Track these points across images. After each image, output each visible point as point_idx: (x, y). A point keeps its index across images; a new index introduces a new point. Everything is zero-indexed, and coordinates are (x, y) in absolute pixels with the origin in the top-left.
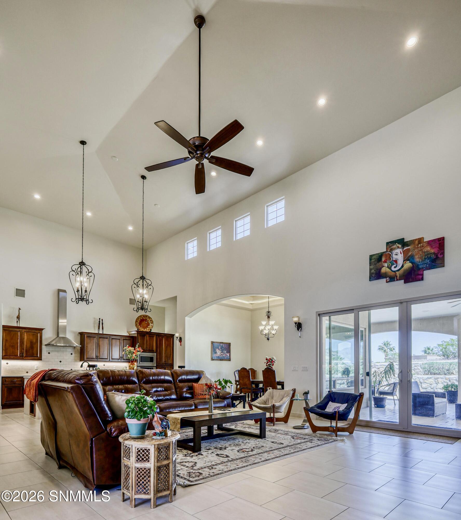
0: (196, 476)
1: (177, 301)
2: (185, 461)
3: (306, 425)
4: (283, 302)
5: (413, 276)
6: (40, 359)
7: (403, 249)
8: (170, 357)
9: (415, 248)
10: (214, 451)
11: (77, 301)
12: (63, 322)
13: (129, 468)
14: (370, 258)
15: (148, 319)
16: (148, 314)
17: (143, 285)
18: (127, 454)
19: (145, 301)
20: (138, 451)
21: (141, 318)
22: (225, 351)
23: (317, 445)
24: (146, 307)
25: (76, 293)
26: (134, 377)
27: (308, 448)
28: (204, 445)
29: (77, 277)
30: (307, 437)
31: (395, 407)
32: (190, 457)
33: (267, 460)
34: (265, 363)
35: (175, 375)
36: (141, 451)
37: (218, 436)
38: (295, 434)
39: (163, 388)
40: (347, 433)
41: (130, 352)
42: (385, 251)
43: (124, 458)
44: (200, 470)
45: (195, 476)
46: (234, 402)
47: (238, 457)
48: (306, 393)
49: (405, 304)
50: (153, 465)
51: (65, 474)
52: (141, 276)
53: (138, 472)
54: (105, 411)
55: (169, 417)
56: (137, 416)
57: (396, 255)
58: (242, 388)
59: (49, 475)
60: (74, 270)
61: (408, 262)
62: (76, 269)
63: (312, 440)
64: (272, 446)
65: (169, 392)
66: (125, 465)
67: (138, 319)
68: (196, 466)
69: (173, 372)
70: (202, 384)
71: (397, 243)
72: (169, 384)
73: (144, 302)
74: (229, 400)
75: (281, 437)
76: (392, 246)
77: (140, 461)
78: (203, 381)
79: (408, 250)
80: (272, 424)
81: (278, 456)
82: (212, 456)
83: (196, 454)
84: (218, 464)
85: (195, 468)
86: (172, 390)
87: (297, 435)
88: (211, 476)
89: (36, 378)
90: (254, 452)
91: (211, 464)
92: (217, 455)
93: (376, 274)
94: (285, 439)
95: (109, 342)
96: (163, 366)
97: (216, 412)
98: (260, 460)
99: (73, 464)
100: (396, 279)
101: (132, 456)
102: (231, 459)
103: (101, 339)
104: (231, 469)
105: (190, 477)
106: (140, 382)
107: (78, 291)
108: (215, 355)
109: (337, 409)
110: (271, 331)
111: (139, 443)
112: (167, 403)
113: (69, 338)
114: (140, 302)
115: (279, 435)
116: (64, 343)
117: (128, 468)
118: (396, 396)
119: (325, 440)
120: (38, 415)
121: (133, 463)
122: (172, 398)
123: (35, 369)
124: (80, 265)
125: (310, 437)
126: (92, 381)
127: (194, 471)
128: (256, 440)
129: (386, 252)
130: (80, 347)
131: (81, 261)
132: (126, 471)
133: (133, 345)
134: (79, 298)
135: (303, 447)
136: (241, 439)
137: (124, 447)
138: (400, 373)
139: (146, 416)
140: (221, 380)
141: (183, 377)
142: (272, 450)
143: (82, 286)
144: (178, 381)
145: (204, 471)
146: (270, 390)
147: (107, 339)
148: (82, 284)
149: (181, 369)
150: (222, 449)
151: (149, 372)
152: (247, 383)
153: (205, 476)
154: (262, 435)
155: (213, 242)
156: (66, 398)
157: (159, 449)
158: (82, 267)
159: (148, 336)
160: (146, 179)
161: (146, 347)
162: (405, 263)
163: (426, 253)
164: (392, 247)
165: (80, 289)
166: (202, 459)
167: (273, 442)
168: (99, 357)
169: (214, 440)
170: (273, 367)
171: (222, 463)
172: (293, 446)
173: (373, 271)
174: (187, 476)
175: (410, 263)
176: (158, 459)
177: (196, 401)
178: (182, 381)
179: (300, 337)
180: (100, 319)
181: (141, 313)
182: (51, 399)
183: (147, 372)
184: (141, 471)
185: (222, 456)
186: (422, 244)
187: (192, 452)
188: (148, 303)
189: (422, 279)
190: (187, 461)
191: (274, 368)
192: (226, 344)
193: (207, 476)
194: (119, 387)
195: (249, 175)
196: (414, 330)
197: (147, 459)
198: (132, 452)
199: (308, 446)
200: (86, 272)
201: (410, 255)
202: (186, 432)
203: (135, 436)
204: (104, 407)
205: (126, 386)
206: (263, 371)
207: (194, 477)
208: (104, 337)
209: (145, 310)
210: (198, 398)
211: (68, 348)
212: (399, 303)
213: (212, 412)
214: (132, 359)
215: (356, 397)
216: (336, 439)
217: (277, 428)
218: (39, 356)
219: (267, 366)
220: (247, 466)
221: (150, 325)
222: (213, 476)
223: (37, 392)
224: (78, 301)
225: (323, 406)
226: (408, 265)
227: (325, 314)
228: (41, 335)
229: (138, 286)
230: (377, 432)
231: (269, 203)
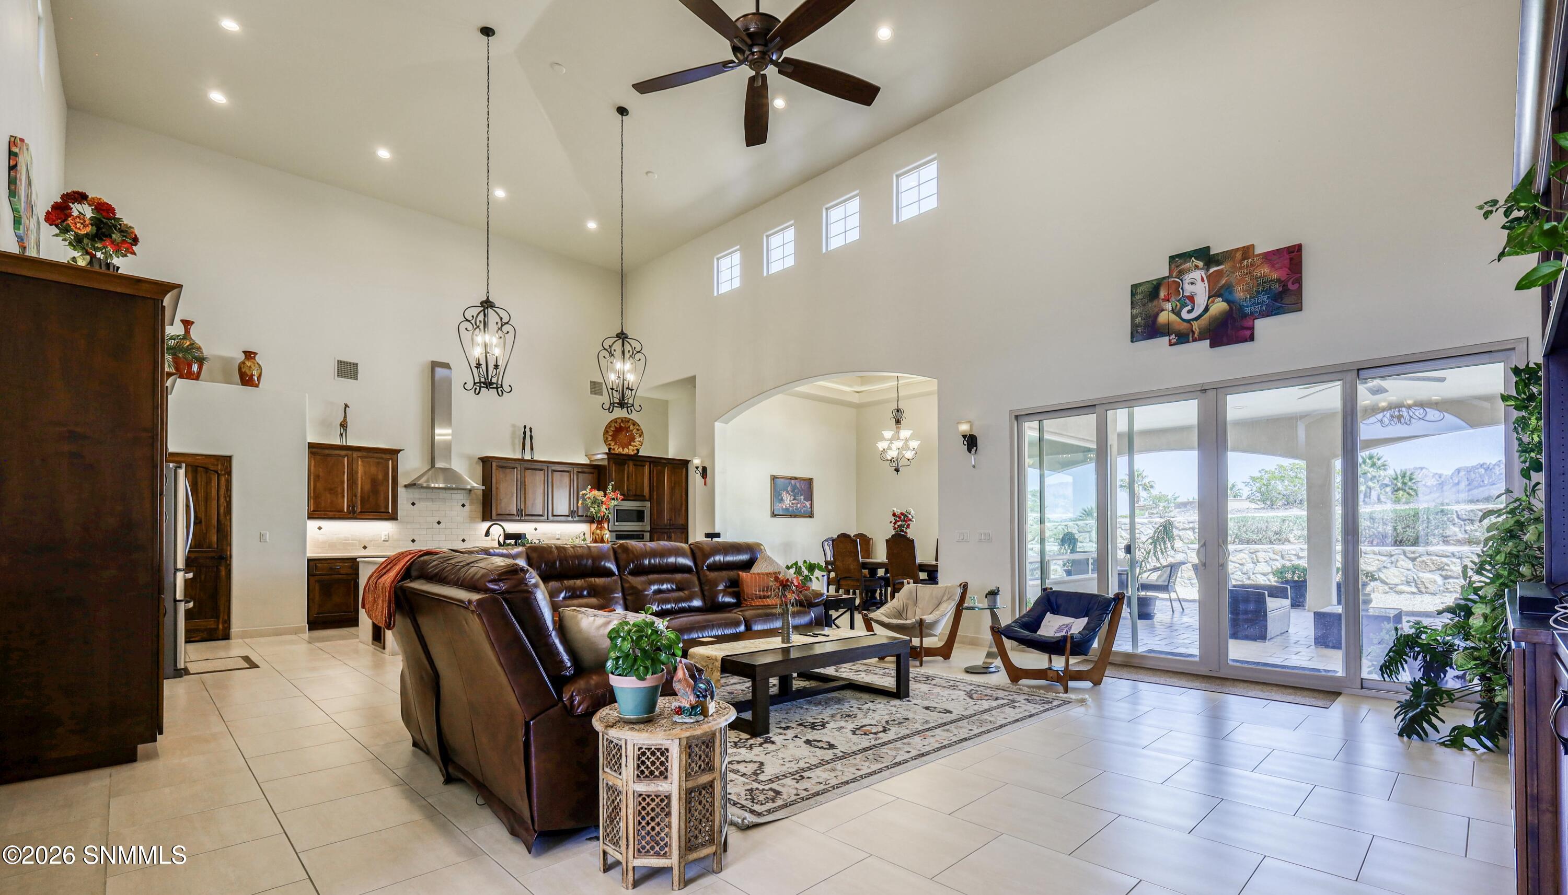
0: (767, 798)
1: (695, 387)
2: (737, 758)
3: (993, 665)
4: (936, 388)
5: (1229, 332)
6: (393, 517)
7: (1208, 270)
8: (680, 510)
9: (1234, 269)
10: (799, 732)
11: (476, 389)
12: (442, 433)
13: (618, 793)
14: (1132, 291)
15: (632, 427)
16: (634, 416)
17: (623, 352)
18: (614, 761)
19: (628, 388)
20: (640, 753)
21: (616, 426)
22: (802, 497)
23: (1027, 714)
24: (630, 401)
25: (475, 370)
26: (608, 560)
27: (1010, 722)
28: (775, 715)
29: (476, 335)
30: (1000, 694)
31: (1172, 618)
32: (747, 748)
33: (923, 755)
34: (891, 522)
35: (699, 554)
36: (648, 754)
37: (803, 694)
38: (972, 687)
39: (673, 584)
40: (1088, 684)
41: (595, 501)
42: (1167, 274)
43: (606, 769)
44: (773, 782)
45: (765, 799)
46: (831, 612)
47: (855, 748)
48: (993, 594)
49: (1211, 394)
50: (678, 787)
51: (460, 796)
52: (620, 331)
53: (640, 804)
54: (558, 654)
55: (694, 653)
56: (637, 669)
57: (1192, 284)
58: (840, 579)
59: (424, 802)
60: (470, 318)
61: (1220, 299)
62: (473, 316)
63: (1013, 701)
64: (928, 719)
65: (686, 592)
66: (607, 784)
67: (609, 426)
68: (763, 772)
69: (694, 548)
70: (759, 574)
71: (1193, 258)
72: (686, 576)
73: (625, 389)
74: (821, 609)
75: (942, 694)
76: (1181, 265)
77: (646, 776)
78: (760, 566)
79: (1220, 274)
80: (918, 663)
81: (946, 743)
82: (795, 744)
83: (760, 740)
84: (814, 767)
85: (761, 777)
86: (694, 588)
87: (978, 689)
88: (803, 799)
89: (388, 570)
90: (891, 735)
91: (798, 765)
92: (808, 742)
93: (1146, 326)
94: (953, 700)
95: (546, 478)
96: (666, 531)
97: (797, 639)
98: (907, 756)
99: (480, 778)
100: (1191, 339)
101: (626, 766)
102: (841, 754)
103: (528, 472)
104: (845, 779)
105: (753, 802)
106: (621, 570)
107: (478, 366)
108: (779, 507)
109: (1065, 630)
110: (904, 452)
111: (644, 735)
112: (684, 619)
113: (458, 471)
114: (617, 391)
115: (937, 690)
116: (445, 481)
117: (616, 793)
118: (1175, 593)
119: (1043, 700)
120: (391, 646)
121: (629, 782)
122: (694, 607)
123: (383, 539)
124: (482, 308)
125: (1007, 693)
126: (527, 585)
127: (761, 787)
128: (888, 702)
129: (1168, 277)
130: (483, 490)
131: (485, 299)
132: (611, 799)
133: (600, 485)
134: (480, 383)
135: (998, 718)
136: (855, 701)
137: (605, 743)
138: (1202, 546)
139: (658, 668)
140: (800, 564)
141: (717, 558)
142: (929, 728)
143: (488, 355)
144: (705, 568)
145: (783, 786)
146: (909, 586)
147: (542, 472)
148: (488, 350)
149: (710, 539)
150: (817, 728)
151: (641, 548)
152: (852, 567)
153: (789, 800)
154: (901, 692)
155: (775, 254)
156: (464, 622)
157: (689, 747)
158: (486, 312)
159: (631, 463)
160: (627, 114)
161: (627, 488)
162: (1213, 302)
163: (1260, 281)
164: (1182, 267)
165: (483, 362)
166: (775, 753)
167: (927, 708)
168: (525, 511)
169: (794, 702)
170: (908, 531)
171: (824, 765)
172: (974, 718)
173: (1139, 320)
174: (746, 799)
175: (1222, 301)
176: (689, 771)
177: (749, 613)
178: (715, 567)
179: (974, 467)
180: (525, 427)
181: (619, 413)
182: (426, 624)
183: (638, 549)
184: (648, 802)
185: (820, 744)
186: (1250, 260)
187: (749, 737)
188: (634, 392)
189: (1252, 338)
190: (740, 760)
191: (911, 533)
192: (802, 481)
193: (793, 798)
194: (575, 583)
195: (869, 103)
196: (1233, 450)
197: (661, 773)
198: (626, 756)
199: (1009, 716)
200: (497, 323)
201: (1224, 285)
202: (728, 685)
203: (632, 717)
204: (555, 644)
205: (591, 582)
206: (887, 540)
207: (763, 802)
208: (537, 467)
209: (629, 409)
210: (751, 606)
211: (456, 492)
212: (1199, 393)
213: (788, 642)
214: (599, 515)
215: (1108, 601)
216: (1066, 698)
217: (930, 672)
218: (390, 511)
219: (895, 529)
220: (881, 771)
221: (636, 440)
222: (807, 799)
223: (393, 605)
224: (478, 388)
225: (1032, 622)
226: (1219, 306)
227: (1030, 415)
228: (395, 463)
229: (613, 355)
230: (1153, 679)
231: (901, 169)
